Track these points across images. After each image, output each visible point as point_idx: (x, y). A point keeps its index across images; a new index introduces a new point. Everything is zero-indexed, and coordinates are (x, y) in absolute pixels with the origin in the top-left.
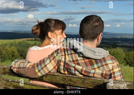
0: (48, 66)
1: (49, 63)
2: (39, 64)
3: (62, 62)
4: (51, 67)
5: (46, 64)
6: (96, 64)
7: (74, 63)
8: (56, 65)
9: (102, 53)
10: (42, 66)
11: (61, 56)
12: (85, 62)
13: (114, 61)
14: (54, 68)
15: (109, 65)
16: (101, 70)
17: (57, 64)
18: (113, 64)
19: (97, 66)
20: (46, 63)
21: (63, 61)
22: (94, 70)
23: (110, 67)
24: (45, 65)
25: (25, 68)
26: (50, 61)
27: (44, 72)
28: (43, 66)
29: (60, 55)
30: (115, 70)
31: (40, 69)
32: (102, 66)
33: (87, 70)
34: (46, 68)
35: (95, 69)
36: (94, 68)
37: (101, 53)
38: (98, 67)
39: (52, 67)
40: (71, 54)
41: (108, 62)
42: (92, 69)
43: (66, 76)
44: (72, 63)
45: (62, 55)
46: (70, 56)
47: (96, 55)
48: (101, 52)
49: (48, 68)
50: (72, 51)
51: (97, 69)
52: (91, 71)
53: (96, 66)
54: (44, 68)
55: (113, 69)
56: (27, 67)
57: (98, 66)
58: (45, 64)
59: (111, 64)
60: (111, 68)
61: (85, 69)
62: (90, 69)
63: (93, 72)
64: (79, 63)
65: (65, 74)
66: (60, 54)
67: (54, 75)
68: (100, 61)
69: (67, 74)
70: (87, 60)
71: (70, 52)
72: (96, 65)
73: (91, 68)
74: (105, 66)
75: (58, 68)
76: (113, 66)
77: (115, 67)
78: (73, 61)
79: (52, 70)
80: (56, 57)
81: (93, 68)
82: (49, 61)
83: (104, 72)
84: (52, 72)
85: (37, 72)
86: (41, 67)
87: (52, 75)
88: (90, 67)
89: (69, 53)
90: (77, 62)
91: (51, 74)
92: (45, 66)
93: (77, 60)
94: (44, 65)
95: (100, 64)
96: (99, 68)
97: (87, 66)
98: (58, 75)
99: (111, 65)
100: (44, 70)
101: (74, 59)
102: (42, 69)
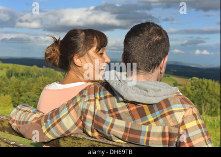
0: (64, 121)
1: (66, 115)
2: (49, 118)
3: (89, 113)
4: (69, 122)
5: (61, 117)
6: (151, 113)
7: (111, 115)
8: (78, 118)
9: (162, 90)
10: (53, 121)
11: (88, 102)
12: (130, 112)
13: (187, 106)
14: (76, 124)
15: (176, 114)
16: (161, 125)
17: (81, 117)
18: (184, 112)
19: (153, 117)
20: (61, 115)
21: (91, 112)
22: (147, 127)
23: (178, 119)
24: (59, 118)
25: (27, 122)
26: (69, 112)
27: (58, 132)
28: (55, 121)
29: (87, 99)
30: (188, 125)
31: (50, 126)
32: (163, 116)
33: (135, 128)
34: (60, 125)
35: (149, 123)
36: (147, 121)
37: (160, 90)
38: (156, 120)
39: (72, 123)
40: (106, 97)
41: (174, 108)
42: (144, 124)
43: (95, 141)
44: (108, 115)
45: (90, 101)
46: (103, 101)
47: (148, 95)
48: (158, 88)
49: (63, 125)
50: (108, 92)
51: (153, 124)
52: (141, 128)
53: (150, 118)
54: (57, 125)
55: (183, 123)
56: (29, 121)
57: (155, 118)
58: (59, 116)
59: (180, 111)
60: (180, 121)
61: (132, 125)
62: (139, 125)
63: (147, 130)
64: (119, 114)
65: (95, 138)
66: (87, 97)
67: (76, 137)
68: (157, 107)
69: (97, 137)
70: (133, 108)
71: (104, 94)
72: (150, 115)
73: (141, 123)
74: (168, 117)
75: (84, 125)
76: (184, 117)
77: (189, 119)
78: (110, 112)
79: (72, 128)
80: (79, 104)
81: (144, 122)
82: (67, 112)
83: (167, 131)
84: (72, 132)
85: (44, 131)
86: (51, 123)
87: (73, 138)
88: (139, 120)
89: (102, 96)
90: (116, 113)
91: (72, 135)
92: (59, 120)
93: (116, 110)
94: (57, 118)
95: (158, 114)
96: (157, 122)
97: (134, 119)
98: (83, 139)
99: (180, 113)
100: (57, 128)
101: (111, 108)
102: (53, 125)
